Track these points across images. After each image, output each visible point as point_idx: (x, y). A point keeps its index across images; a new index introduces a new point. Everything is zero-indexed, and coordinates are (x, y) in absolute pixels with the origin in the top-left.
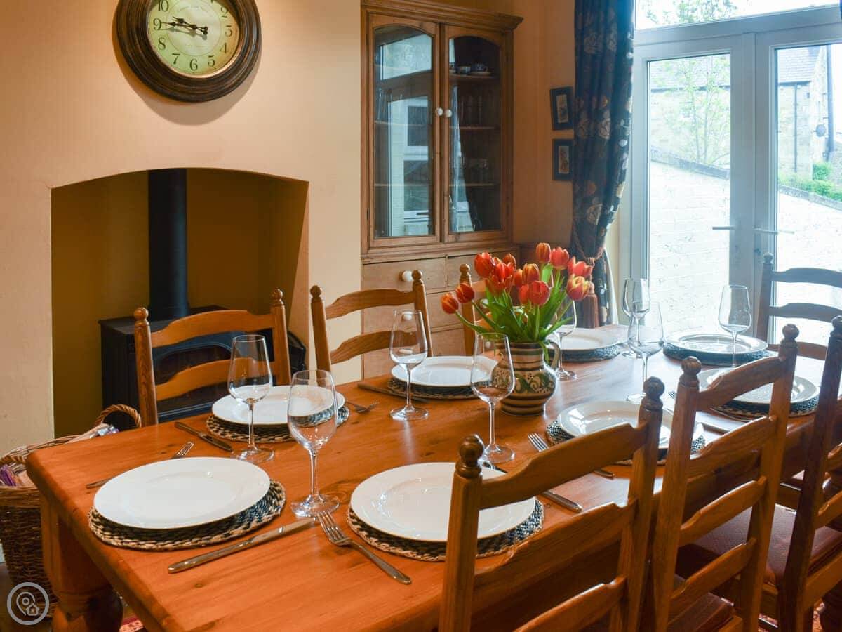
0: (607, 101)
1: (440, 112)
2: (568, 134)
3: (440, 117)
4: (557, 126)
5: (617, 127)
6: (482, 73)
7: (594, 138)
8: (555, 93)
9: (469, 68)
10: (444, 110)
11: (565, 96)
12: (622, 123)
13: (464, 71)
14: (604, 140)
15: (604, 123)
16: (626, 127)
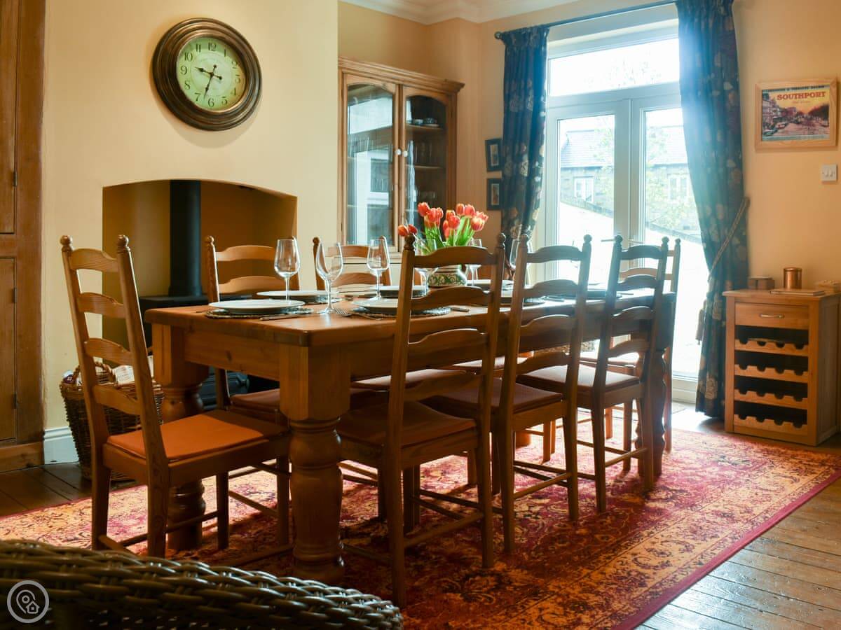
0: (525, 148)
1: (398, 152)
2: (498, 175)
3: (399, 156)
4: (490, 169)
5: (534, 167)
6: (432, 125)
7: (517, 175)
8: (489, 143)
9: (422, 121)
10: (402, 151)
11: (496, 145)
12: (537, 164)
13: (418, 123)
14: (524, 176)
15: (523, 164)
16: (540, 167)
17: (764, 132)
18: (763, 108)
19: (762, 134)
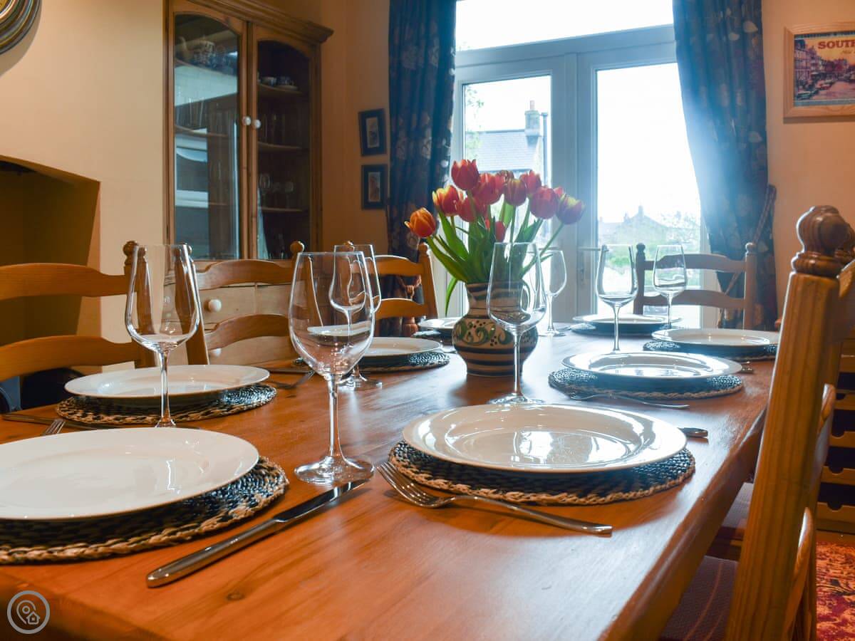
0: (429, 119)
1: (247, 120)
2: (382, 159)
3: (248, 126)
4: (366, 151)
5: (439, 147)
6: (288, 87)
7: (414, 158)
8: (364, 116)
9: (275, 79)
10: (251, 120)
11: (377, 119)
12: (444, 142)
13: (270, 82)
14: (426, 159)
15: (425, 141)
16: (447, 147)
17: (797, 94)
18: (795, 60)
19: (795, 96)
